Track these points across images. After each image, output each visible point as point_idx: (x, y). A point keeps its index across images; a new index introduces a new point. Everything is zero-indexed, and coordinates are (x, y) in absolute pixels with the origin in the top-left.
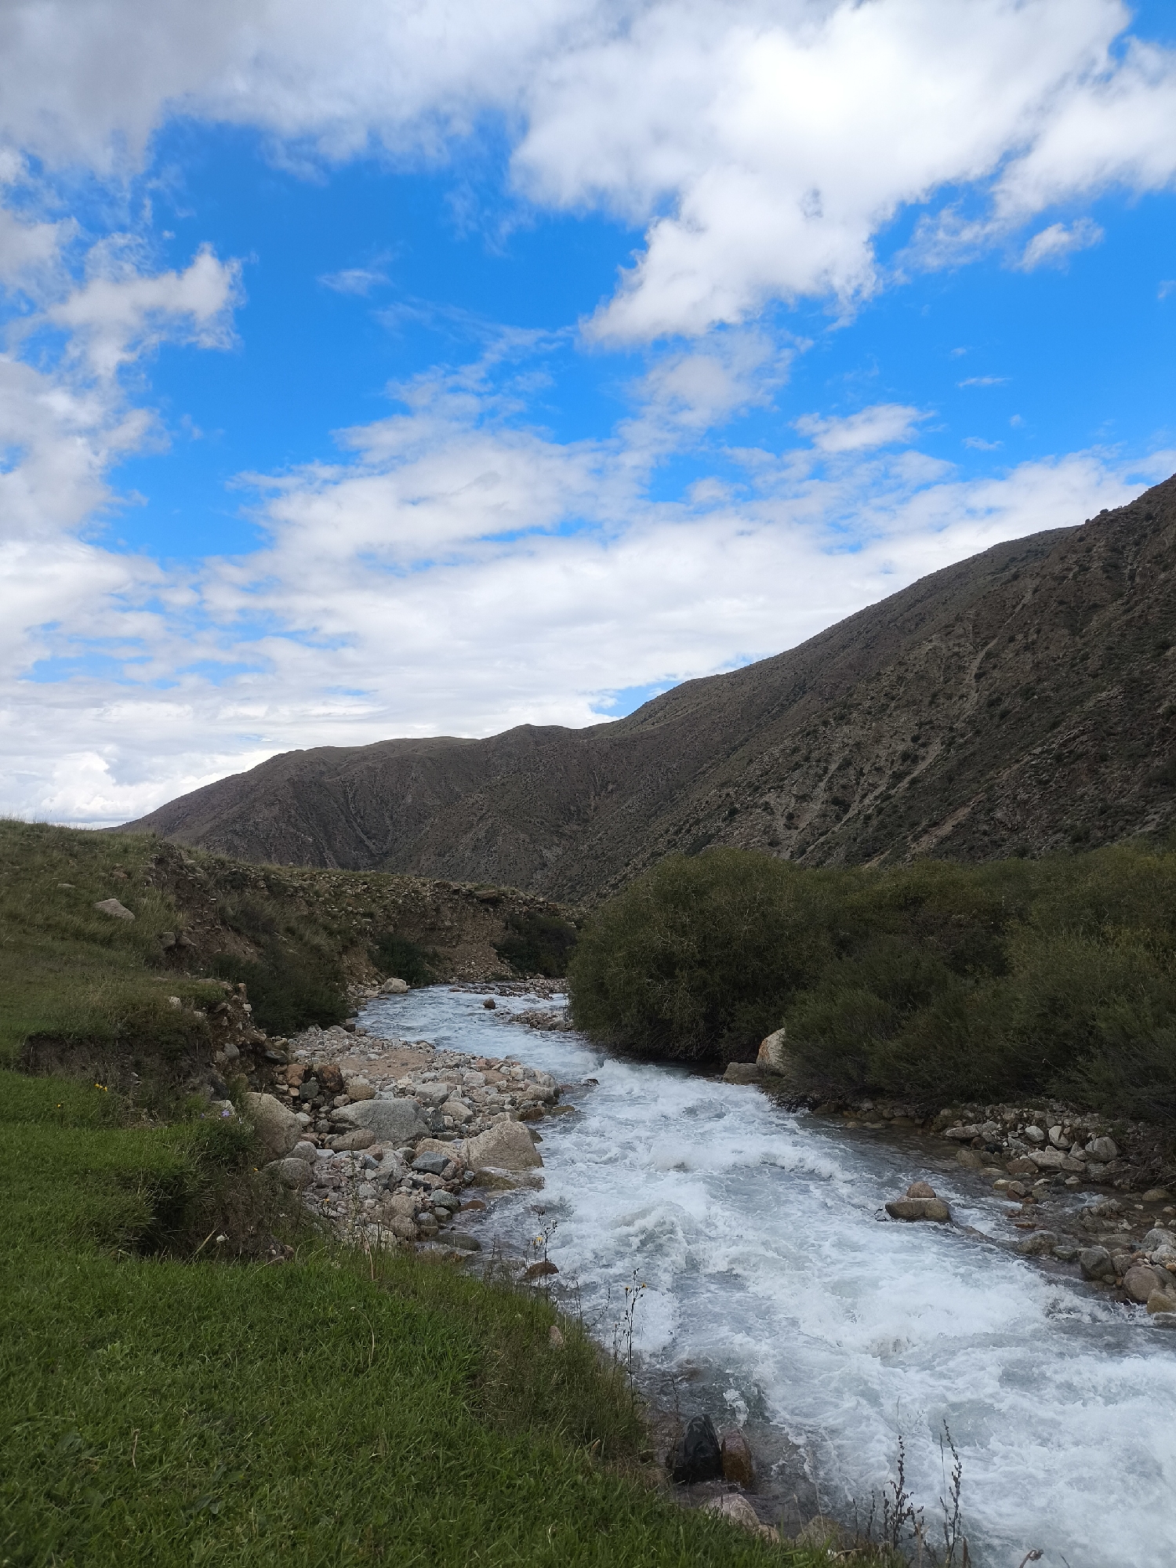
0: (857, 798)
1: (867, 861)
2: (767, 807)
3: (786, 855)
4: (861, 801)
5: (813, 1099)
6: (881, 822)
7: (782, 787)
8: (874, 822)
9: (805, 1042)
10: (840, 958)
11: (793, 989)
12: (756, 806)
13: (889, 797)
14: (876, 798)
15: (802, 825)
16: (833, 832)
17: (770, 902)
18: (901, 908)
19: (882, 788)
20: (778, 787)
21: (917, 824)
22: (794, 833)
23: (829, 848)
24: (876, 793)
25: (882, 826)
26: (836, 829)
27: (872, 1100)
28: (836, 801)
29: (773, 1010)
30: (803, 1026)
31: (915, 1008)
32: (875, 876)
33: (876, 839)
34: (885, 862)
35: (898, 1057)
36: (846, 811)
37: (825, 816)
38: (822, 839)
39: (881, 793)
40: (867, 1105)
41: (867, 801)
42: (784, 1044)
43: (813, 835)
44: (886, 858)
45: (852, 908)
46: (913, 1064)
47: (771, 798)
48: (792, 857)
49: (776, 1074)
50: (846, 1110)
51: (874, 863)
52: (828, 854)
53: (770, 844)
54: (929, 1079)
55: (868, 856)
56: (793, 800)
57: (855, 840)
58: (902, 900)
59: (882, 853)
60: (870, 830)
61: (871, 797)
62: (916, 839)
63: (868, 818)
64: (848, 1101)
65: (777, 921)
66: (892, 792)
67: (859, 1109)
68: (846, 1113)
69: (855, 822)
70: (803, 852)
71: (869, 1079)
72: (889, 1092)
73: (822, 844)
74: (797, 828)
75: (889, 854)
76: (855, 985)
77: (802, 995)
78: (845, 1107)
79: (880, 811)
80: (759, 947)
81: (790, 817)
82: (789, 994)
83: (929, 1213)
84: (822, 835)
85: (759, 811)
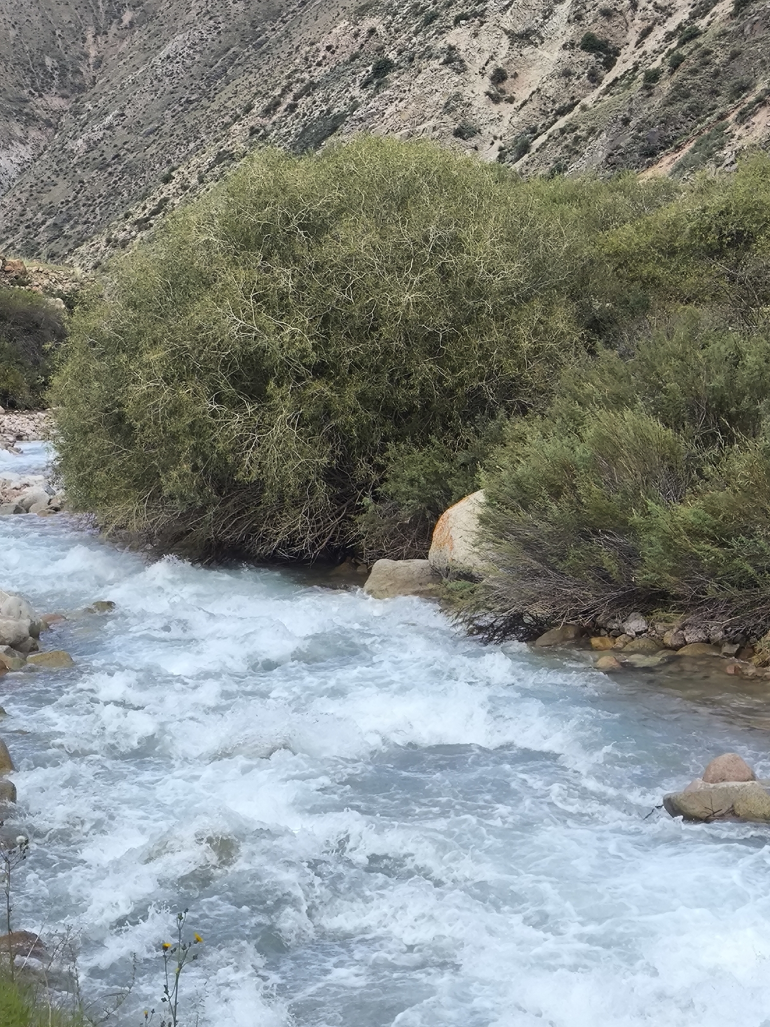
0: (633, 37)
1: (650, 165)
2: (452, 58)
3: (490, 155)
4: (639, 44)
5: (535, 619)
6: (678, 87)
7: (482, 14)
8: (665, 86)
9: (522, 512)
10: (592, 352)
11: (501, 413)
12: (428, 55)
13: (694, 34)
14: (669, 36)
15: (522, 94)
16: (584, 108)
17: (456, 244)
18: (716, 252)
19: (681, 16)
20: (475, 15)
21: (743, 88)
22: (506, 109)
23: (577, 140)
24: (671, 25)
25: (680, 93)
26: (588, 101)
27: (646, 613)
28: (590, 44)
29: (462, 456)
30: (518, 483)
31: (730, 440)
32: (666, 191)
33: (666, 122)
34: (681, 167)
35: (695, 534)
36: (609, 64)
37: (567, 74)
38: (562, 122)
39: (680, 27)
40: (636, 624)
41: (650, 44)
42: (483, 520)
43: (545, 113)
44: (686, 158)
45: (617, 254)
46: (722, 545)
47: (459, 37)
48: (501, 158)
49: (468, 576)
50: (597, 635)
51: (664, 167)
52: (574, 151)
53: (458, 133)
54: (751, 570)
55: (650, 154)
56: (505, 41)
57: (626, 122)
58: (712, 238)
59: (679, 148)
60: (657, 101)
61: (659, 33)
62: (744, 117)
63: (653, 77)
64: (600, 620)
65: (470, 283)
66: (702, 23)
67: (621, 632)
68: (595, 641)
69: (628, 86)
70: (524, 149)
71: (641, 577)
72: (677, 597)
73: (562, 131)
74: (511, 100)
75: (693, 151)
76: (618, 402)
77: (518, 425)
78: (595, 630)
79: (676, 63)
80: (433, 334)
81: (499, 77)
82: (492, 425)
83: (741, 808)
84: (562, 112)
85: (435, 64)
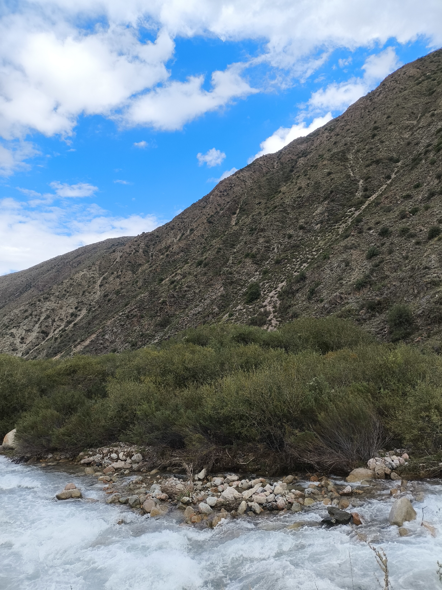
0: (52, 331)
1: (55, 356)
2: (12, 335)
3: (20, 355)
4: (53, 332)
5: (27, 457)
6: (61, 341)
7: (19, 326)
8: (59, 340)
9: (25, 434)
10: (41, 397)
11: (21, 411)
12: (7, 334)
13: (65, 330)
14: (60, 331)
15: (28, 342)
16: (41, 345)
17: (11, 375)
18: (69, 374)
19: (63, 327)
20: (18, 326)
21: (75, 341)
22: (24, 345)
23: (39, 351)
24: (60, 329)
25: (62, 342)
26: (42, 343)
27: (52, 453)
28: (43, 332)
29: (11, 421)
30: (24, 427)
31: (71, 414)
32: (58, 362)
33: (59, 348)
34: (62, 356)
35: (64, 435)
36: (47, 336)
37: (38, 338)
38: (36, 348)
39: (62, 329)
40: (50, 456)
41: (56, 332)
42: (15, 436)
43: (33, 346)
44: (63, 355)
45: (48, 375)
46: (70, 437)
47: (14, 331)
48: (22, 355)
49: (12, 449)
50: (41, 459)
51: (58, 357)
52: (39, 353)
53: (13, 350)
54: (76, 442)
55: (55, 354)
56: (24, 331)
57: (50, 347)
58: (68, 372)
59: (62, 353)
60: (57, 343)
61: (58, 330)
62: (75, 347)
63: (56, 339)
64: (42, 455)
65: (14, 384)
66: (67, 328)
67: (47, 458)
68: (41, 460)
69: (51, 340)
70: (28, 353)
71: (52, 445)
72: (59, 449)
73: (36, 349)
74: (25, 343)
75: (65, 353)
76: (47, 407)
77: (25, 414)
78: (41, 458)
79: (61, 336)
80: (6, 395)
81: (22, 339)
82: (19, 414)
83: (73, 495)
84: (36, 346)
85: (8, 336)
